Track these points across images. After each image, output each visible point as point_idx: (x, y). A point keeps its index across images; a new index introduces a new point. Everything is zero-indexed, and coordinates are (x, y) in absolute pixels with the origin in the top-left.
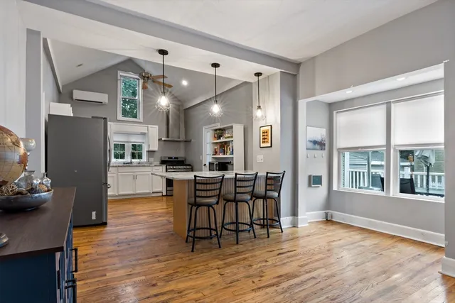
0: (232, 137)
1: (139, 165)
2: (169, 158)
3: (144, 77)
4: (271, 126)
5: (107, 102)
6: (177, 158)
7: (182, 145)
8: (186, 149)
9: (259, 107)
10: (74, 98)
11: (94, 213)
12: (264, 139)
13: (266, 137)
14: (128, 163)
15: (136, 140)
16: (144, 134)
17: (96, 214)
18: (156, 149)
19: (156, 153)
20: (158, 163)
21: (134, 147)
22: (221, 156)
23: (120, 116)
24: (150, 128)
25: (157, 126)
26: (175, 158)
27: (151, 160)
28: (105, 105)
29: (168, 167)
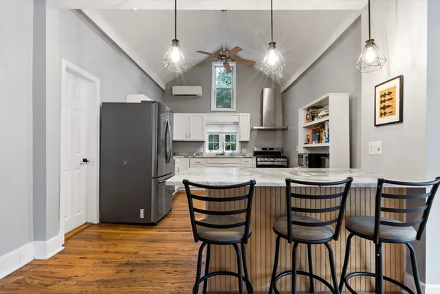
0: (328, 115)
1: (232, 156)
2: (263, 149)
3: (222, 56)
4: (401, 78)
5: (201, 93)
6: (273, 149)
7: (279, 134)
8: (284, 139)
9: (371, 42)
10: (173, 94)
11: (142, 211)
12: (384, 108)
13: (387, 103)
14: (221, 155)
15: (229, 130)
16: (237, 124)
17: (145, 212)
18: (247, 139)
19: (249, 144)
20: (251, 154)
21: (228, 138)
22: (315, 144)
23: (214, 107)
24: (241, 117)
25: (249, 115)
26: (270, 149)
27: (244, 151)
28: (199, 97)
29: (258, 159)
